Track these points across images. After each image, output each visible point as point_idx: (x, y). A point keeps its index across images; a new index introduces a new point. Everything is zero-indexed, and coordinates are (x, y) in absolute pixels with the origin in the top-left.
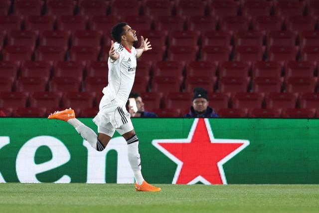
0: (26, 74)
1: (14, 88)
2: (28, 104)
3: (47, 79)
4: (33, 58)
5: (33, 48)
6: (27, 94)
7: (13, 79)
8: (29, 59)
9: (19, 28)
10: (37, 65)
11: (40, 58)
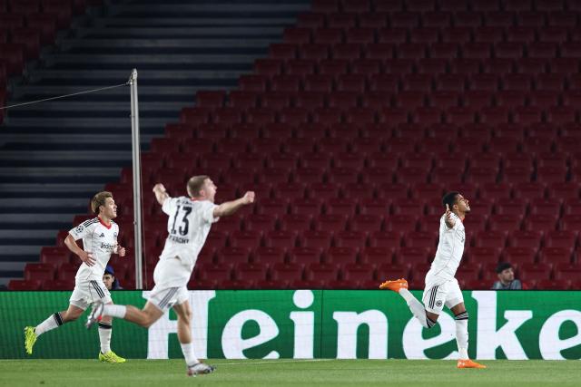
0: (550, 244)
1: (537, 259)
2: (552, 276)
3: (572, 249)
4: (557, 227)
5: (557, 217)
6: (551, 265)
7: (536, 250)
8: (553, 228)
9: (542, 195)
10: (561, 234)
11: (565, 227)
